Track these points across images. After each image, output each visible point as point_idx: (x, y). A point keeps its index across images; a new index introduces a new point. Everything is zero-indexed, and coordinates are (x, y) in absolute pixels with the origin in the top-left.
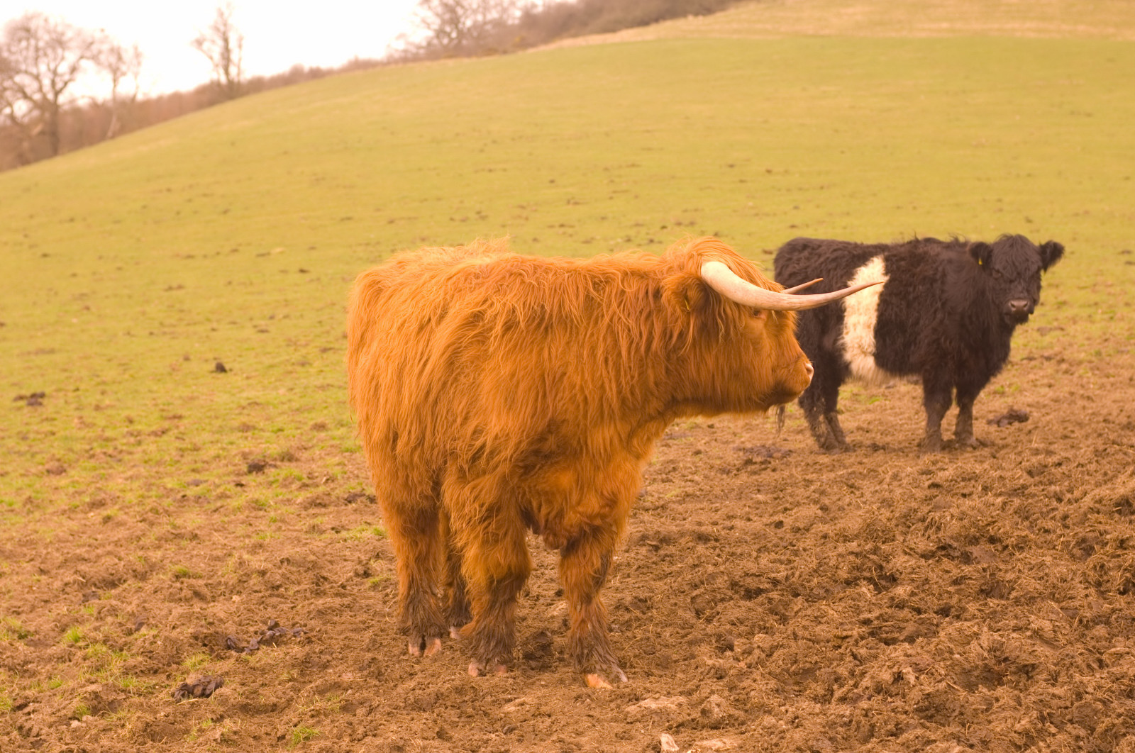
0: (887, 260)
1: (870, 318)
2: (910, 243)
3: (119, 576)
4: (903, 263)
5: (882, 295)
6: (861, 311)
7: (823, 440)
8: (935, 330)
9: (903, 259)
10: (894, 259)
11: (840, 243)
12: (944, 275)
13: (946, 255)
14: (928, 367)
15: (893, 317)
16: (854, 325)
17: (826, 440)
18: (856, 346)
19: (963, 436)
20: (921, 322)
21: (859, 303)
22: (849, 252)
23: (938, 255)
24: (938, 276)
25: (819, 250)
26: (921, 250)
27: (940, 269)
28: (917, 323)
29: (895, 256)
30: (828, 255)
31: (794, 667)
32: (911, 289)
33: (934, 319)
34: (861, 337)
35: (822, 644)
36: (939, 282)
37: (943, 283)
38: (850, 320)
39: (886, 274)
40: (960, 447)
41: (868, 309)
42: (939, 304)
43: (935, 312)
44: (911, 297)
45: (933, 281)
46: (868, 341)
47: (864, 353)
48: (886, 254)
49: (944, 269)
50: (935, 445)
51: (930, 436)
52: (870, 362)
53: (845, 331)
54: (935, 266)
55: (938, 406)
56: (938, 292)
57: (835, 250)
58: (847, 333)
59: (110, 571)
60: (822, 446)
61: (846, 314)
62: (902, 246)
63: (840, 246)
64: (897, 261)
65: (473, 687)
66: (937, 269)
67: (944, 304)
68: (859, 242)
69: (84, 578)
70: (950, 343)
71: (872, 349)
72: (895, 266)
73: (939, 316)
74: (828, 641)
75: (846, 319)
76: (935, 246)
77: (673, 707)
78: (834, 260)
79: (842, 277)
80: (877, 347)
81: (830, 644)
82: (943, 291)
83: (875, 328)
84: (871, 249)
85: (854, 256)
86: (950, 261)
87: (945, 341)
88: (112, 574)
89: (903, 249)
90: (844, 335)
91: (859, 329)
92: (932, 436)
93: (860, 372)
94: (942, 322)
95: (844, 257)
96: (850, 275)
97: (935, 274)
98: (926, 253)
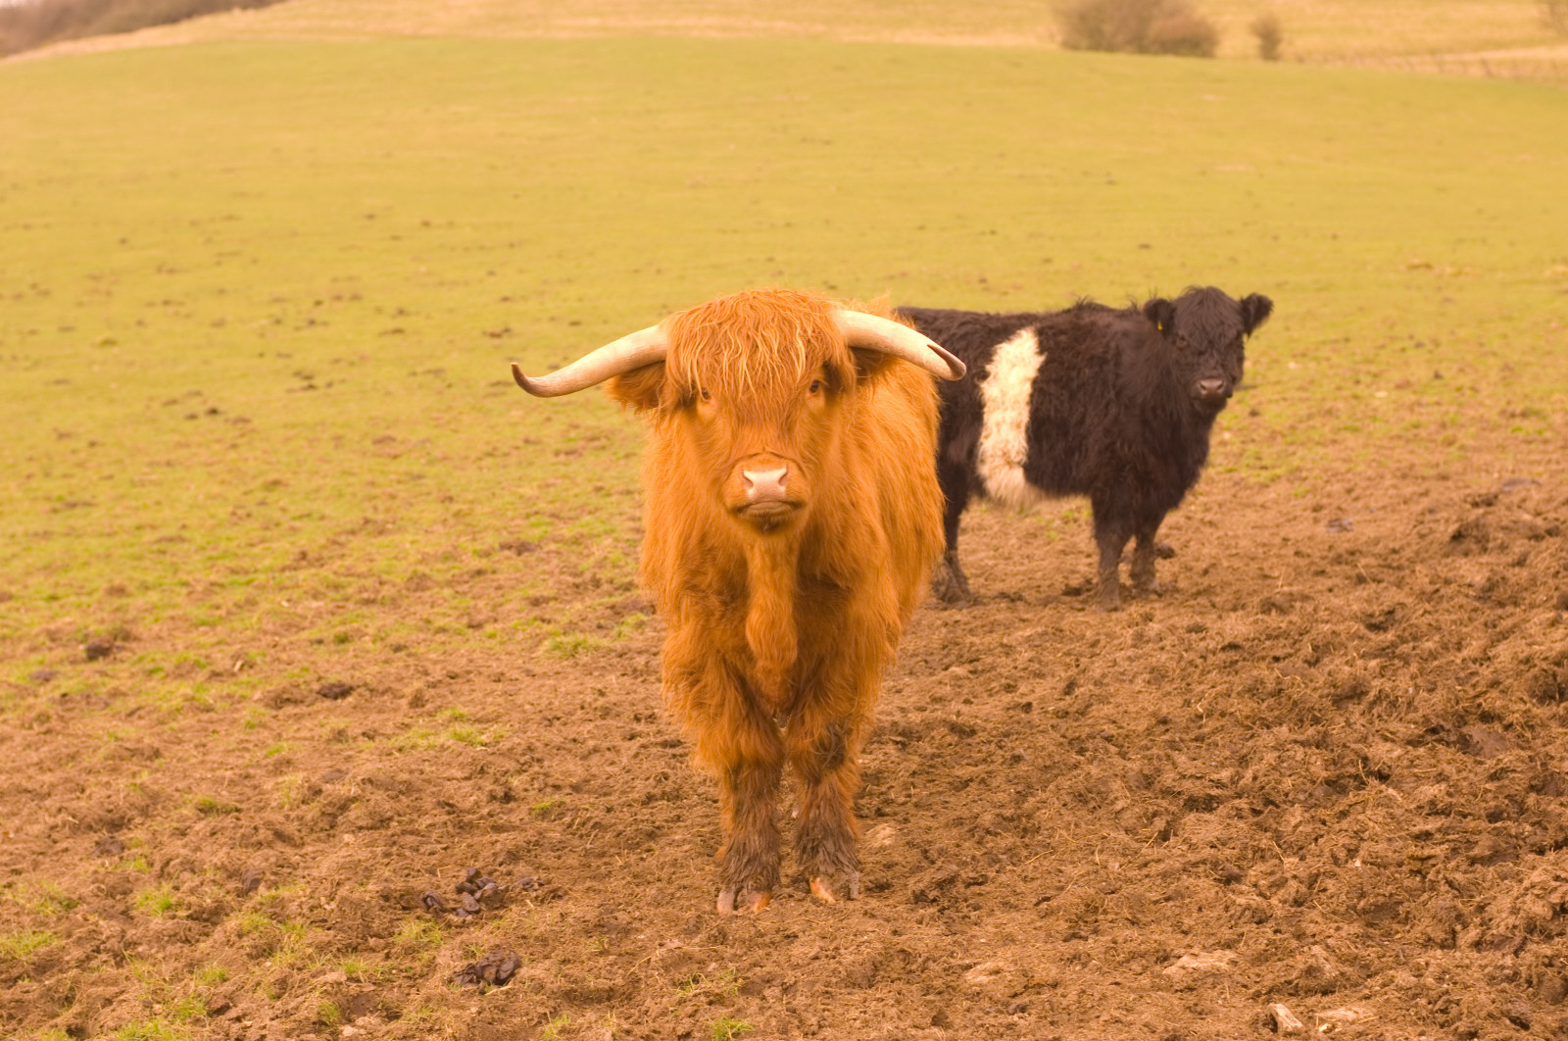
0: (1040, 333)
1: (1020, 414)
2: (1068, 311)
3: (121, 813)
4: (1063, 338)
5: (1035, 382)
6: (1007, 404)
7: (943, 589)
8: (1107, 432)
9: (1062, 332)
10: (1050, 332)
11: (966, 314)
12: (1118, 354)
13: (1120, 326)
14: (1099, 484)
15: (1052, 413)
16: (998, 425)
17: (948, 588)
18: (1000, 453)
19: (1144, 579)
20: (1088, 421)
21: (1004, 394)
22: (984, 326)
23: (1108, 326)
24: (1109, 356)
25: (938, 324)
26: (1087, 319)
27: (1113, 345)
28: (1081, 422)
29: (1051, 328)
30: (953, 331)
31: (1362, 903)
32: (1074, 374)
33: (1106, 415)
34: (1007, 442)
35: (1393, 869)
36: (1112, 363)
37: (1117, 364)
38: (992, 417)
39: (1041, 353)
40: (1140, 595)
41: (1016, 402)
42: (1112, 394)
43: (1107, 405)
44: (1074, 385)
45: (1104, 362)
46: (1017, 446)
47: (1010, 463)
48: (1038, 325)
49: (1117, 347)
50: (1113, 592)
51: (1105, 581)
52: (1018, 475)
53: (984, 434)
54: (1104, 341)
55: (1115, 538)
56: (1111, 377)
57: (963, 324)
58: (987, 437)
59: (106, 805)
60: (943, 598)
61: (986, 410)
62: (1057, 315)
63: (968, 318)
64: (1055, 335)
65: (903, 951)
66: (1107, 345)
67: (1118, 394)
68: (992, 312)
69: (74, 817)
70: (1130, 448)
71: (1022, 458)
72: (1052, 343)
73: (1113, 410)
74: (1400, 865)
75: (986, 417)
76: (1105, 314)
77: (1223, 965)
78: (963, 337)
79: (976, 360)
80: (1029, 456)
81: (1404, 868)
82: (1118, 376)
83: (1027, 430)
84: (1014, 321)
85: (991, 330)
86: (1125, 334)
87: (1122, 445)
88: (110, 811)
89: (1060, 320)
90: (982, 440)
91: (1005, 428)
92: (1107, 580)
93: (1002, 492)
94: (1116, 420)
95: (976, 332)
96: (988, 356)
97: (1106, 352)
98: (1093, 324)
